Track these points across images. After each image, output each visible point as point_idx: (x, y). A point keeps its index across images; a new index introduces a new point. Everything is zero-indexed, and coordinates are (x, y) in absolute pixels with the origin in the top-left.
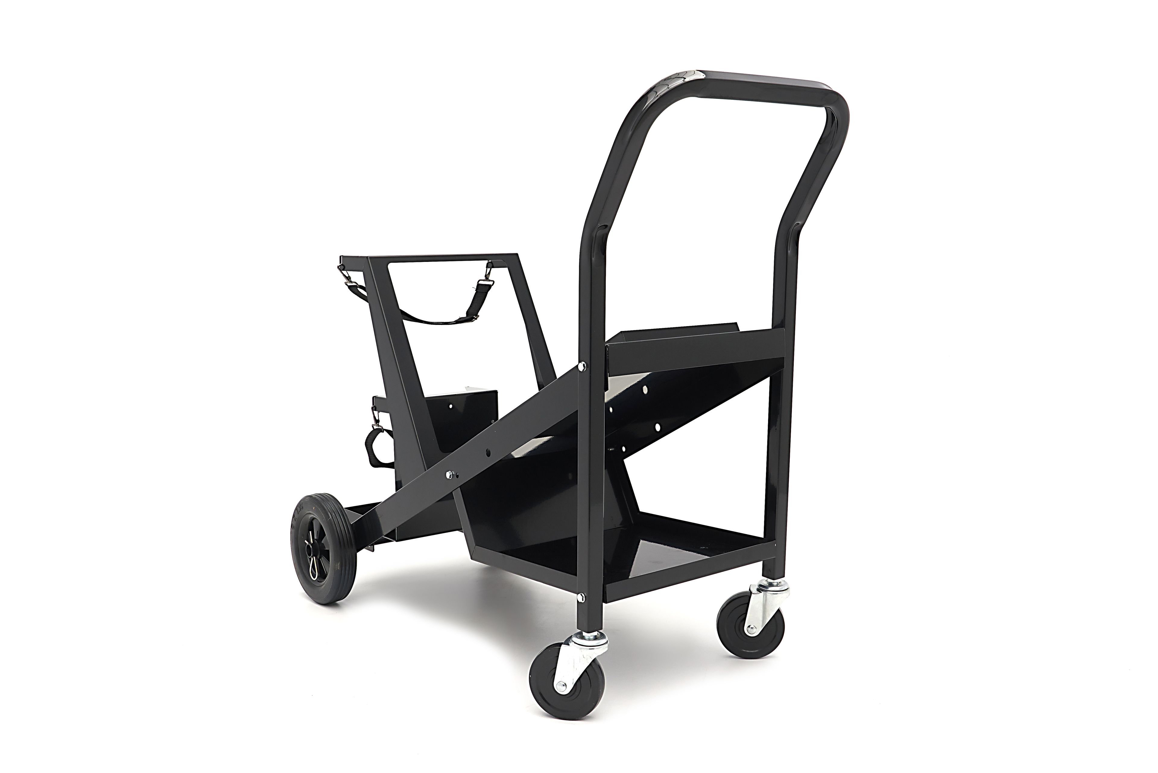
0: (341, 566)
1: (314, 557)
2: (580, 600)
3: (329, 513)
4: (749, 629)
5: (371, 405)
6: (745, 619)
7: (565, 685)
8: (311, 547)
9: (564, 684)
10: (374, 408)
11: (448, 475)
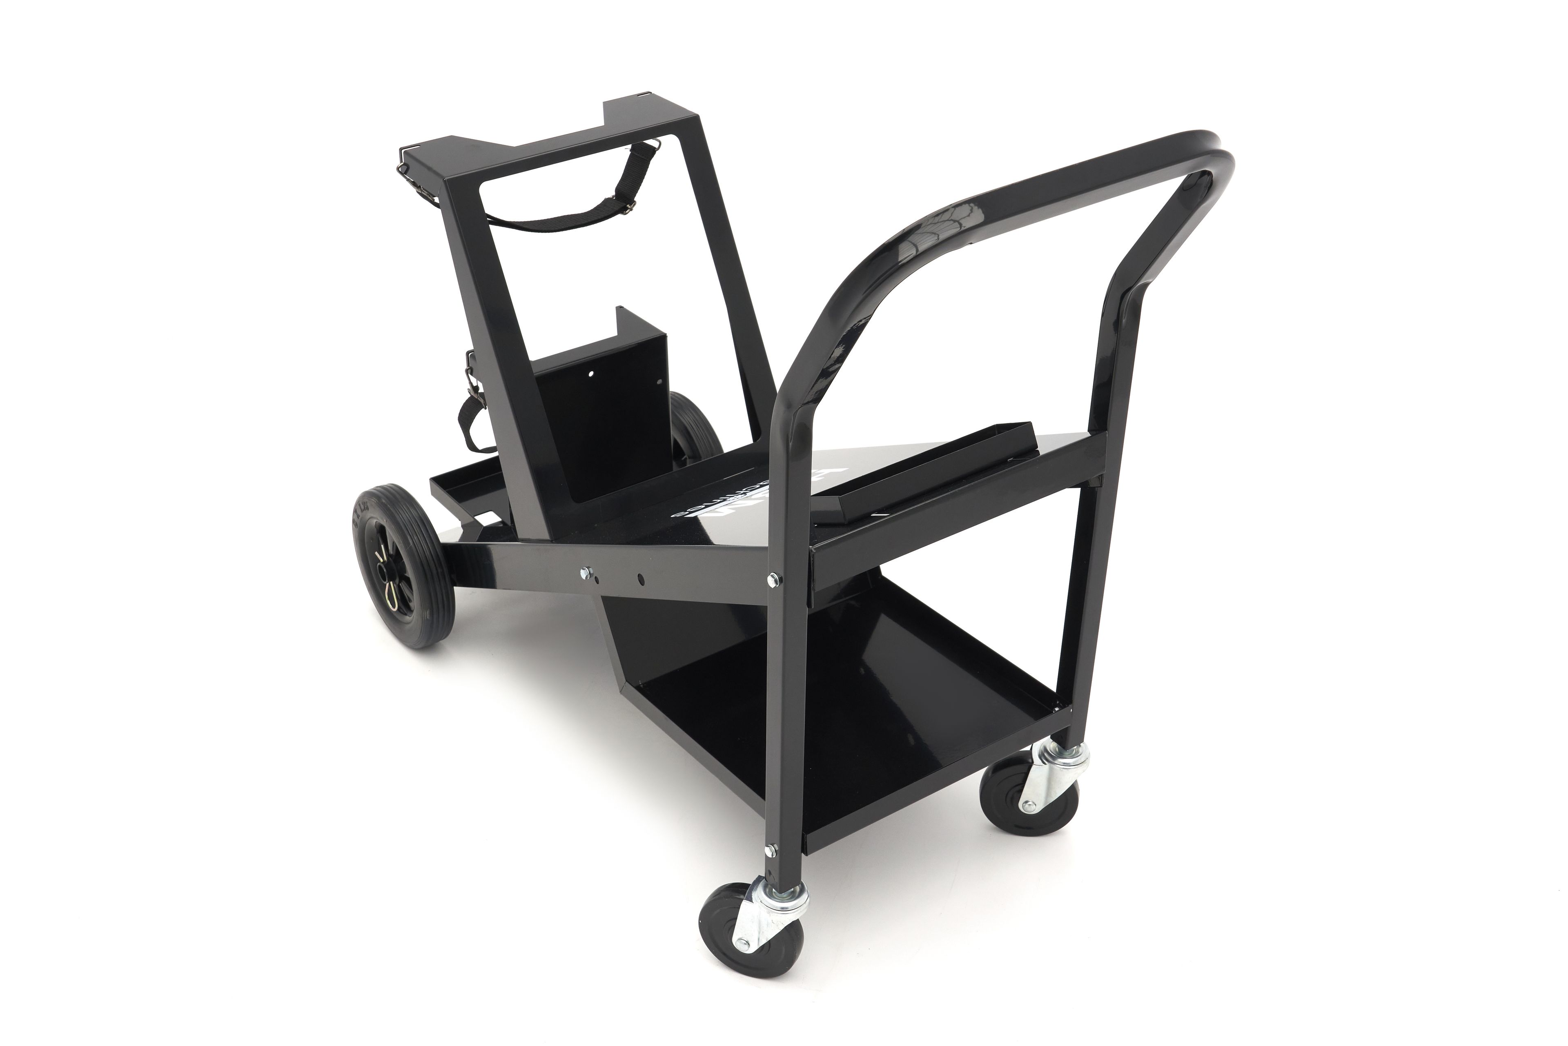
0: (432, 614)
1: (391, 583)
2: (769, 855)
3: (409, 537)
4: (1027, 806)
5: (465, 366)
6: (1021, 791)
7: (748, 943)
8: (385, 570)
9: (745, 942)
10: (469, 371)
11: (584, 574)
